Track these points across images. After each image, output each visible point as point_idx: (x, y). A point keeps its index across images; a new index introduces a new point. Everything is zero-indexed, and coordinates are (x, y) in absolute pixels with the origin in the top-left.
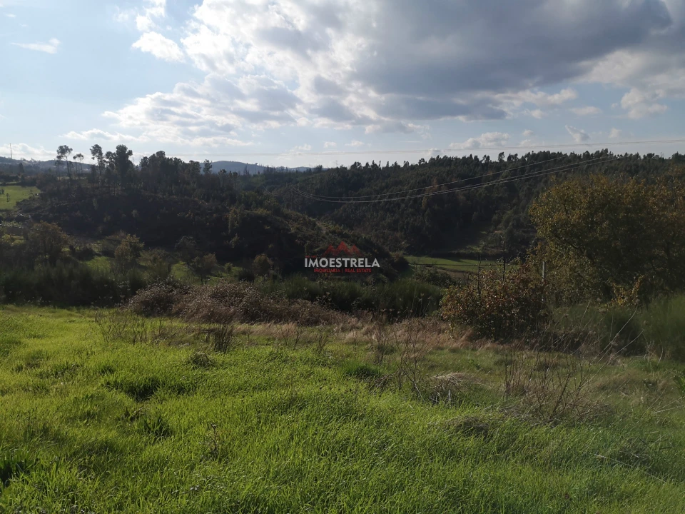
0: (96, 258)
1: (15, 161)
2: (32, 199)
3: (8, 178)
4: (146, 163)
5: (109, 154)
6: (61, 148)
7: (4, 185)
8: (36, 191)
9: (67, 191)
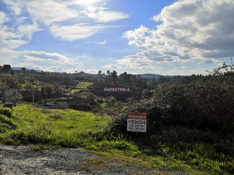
0: (104, 103)
1: (89, 74)
2: (91, 86)
3: (86, 80)
4: (122, 75)
5: (111, 73)
6: (99, 71)
7: (85, 82)
8: (92, 83)
9: (99, 84)
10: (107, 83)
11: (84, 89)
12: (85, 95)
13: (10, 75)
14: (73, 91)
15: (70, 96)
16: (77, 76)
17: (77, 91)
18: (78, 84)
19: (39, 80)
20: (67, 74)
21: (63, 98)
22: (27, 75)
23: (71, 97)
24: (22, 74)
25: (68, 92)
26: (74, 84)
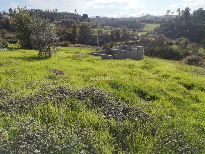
0: (174, 45)
1: (155, 16)
2: (158, 27)
3: (153, 22)
4: (195, 13)
5: (182, 11)
6: (168, 11)
7: (151, 24)
8: (159, 25)
9: (168, 24)
10: (177, 23)
11: (151, 31)
12: (152, 37)
13: (88, 23)
14: (140, 34)
15: (138, 39)
16: (143, 19)
17: (144, 33)
18: (144, 26)
19: (110, 25)
20: (133, 18)
21: (131, 41)
22: (100, 22)
23: (138, 40)
24: (96, 21)
25: (135, 35)
26: (141, 26)
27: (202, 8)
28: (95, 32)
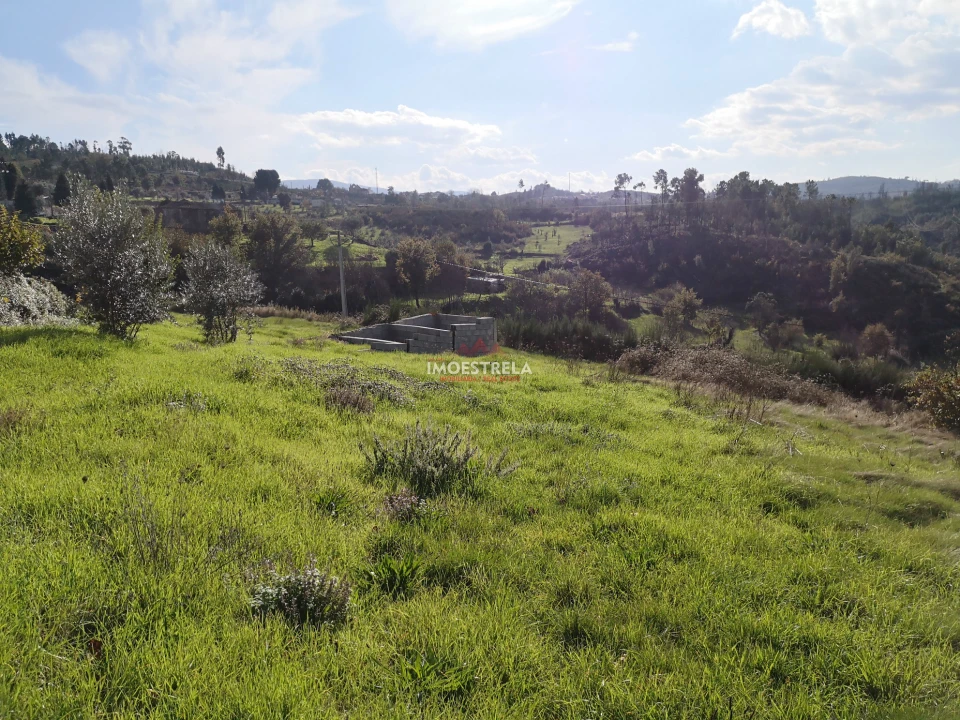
0: (644, 316)
1: (572, 194)
2: (583, 242)
3: (562, 217)
4: (723, 189)
5: (675, 180)
6: (620, 176)
7: (557, 225)
8: (589, 231)
9: (621, 232)
10: (656, 227)
11: (556, 256)
12: (559, 280)
13: (279, 209)
14: (509, 268)
15: (501, 287)
16: (524, 204)
17: (528, 264)
18: (529, 234)
19: (379, 222)
20: (484, 198)
21: (472, 297)
22: (338, 208)
23: (501, 291)
24: (317, 203)
25: (489, 269)
26: (514, 234)
27: (744, 175)
28: (315, 254)
